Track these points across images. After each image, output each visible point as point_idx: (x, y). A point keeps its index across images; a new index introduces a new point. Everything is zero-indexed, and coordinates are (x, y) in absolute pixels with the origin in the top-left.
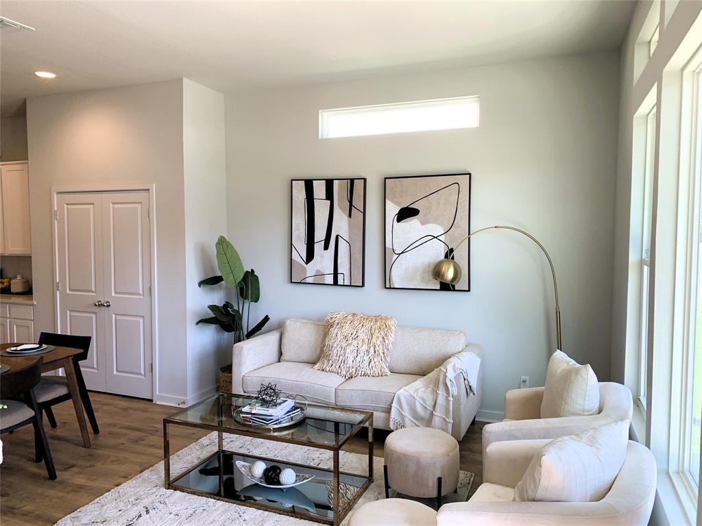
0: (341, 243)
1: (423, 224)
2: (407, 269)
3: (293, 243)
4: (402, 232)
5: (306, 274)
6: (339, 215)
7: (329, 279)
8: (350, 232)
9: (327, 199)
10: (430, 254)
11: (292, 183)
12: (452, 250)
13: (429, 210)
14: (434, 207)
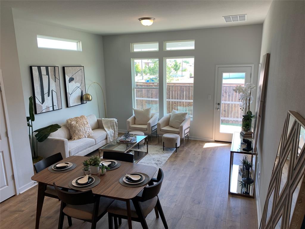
1: (75, 83)
2: (73, 99)
3: (36, 96)
4: (71, 87)
5: (42, 109)
6: (52, 81)
7: (51, 109)
8: (56, 88)
9: (47, 75)
10: (78, 93)
11: (31, 68)
12: (82, 91)
13: (76, 78)
14: (77, 77)
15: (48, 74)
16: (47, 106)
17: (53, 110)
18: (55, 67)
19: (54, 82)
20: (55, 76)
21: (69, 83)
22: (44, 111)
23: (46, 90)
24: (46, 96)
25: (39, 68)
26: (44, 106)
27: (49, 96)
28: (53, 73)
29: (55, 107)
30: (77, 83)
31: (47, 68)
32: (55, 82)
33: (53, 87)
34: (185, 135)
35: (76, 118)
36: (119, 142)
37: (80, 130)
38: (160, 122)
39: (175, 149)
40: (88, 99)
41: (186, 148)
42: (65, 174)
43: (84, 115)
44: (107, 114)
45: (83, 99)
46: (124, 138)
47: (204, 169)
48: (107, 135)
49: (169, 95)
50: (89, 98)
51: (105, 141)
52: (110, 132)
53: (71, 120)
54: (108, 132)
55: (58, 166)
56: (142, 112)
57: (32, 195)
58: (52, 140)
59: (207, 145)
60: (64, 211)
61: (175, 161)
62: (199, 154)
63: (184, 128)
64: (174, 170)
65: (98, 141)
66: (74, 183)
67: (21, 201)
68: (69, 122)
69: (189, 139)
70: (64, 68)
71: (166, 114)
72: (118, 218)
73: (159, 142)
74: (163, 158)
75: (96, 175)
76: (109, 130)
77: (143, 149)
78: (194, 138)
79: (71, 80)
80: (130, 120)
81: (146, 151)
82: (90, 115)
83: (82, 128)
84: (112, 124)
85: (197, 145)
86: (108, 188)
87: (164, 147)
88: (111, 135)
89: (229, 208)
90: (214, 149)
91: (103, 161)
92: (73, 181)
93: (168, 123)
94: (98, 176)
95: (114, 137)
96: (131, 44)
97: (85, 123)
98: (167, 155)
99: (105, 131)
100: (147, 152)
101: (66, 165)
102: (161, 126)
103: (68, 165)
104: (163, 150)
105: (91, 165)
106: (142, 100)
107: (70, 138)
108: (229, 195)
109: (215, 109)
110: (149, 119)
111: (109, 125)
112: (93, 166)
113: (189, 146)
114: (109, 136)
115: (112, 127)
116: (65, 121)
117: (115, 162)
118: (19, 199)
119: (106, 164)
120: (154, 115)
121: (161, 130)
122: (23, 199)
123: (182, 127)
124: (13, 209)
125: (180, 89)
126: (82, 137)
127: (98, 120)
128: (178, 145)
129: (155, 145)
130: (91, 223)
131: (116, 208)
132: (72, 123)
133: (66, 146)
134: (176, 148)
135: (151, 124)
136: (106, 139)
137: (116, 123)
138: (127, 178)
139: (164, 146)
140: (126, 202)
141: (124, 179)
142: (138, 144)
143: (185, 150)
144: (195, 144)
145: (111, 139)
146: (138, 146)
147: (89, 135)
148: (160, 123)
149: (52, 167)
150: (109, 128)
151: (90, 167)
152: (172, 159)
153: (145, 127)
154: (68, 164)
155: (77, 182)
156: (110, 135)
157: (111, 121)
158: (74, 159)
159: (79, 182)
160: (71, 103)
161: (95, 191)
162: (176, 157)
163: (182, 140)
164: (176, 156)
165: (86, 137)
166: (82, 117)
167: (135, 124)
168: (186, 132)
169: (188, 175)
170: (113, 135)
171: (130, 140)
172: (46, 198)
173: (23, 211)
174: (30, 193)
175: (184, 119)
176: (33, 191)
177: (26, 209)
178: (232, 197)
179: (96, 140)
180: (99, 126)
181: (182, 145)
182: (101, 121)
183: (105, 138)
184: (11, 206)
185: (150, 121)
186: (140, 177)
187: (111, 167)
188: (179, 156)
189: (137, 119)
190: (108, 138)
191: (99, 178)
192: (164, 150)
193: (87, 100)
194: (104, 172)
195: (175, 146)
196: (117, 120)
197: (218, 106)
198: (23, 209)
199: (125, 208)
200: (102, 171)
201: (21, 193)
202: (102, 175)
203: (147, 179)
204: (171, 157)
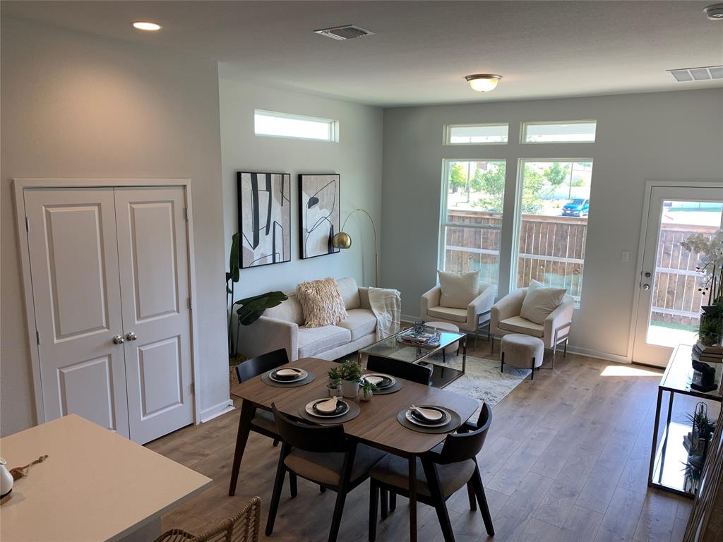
0: (278, 229)
1: (321, 209)
2: (314, 242)
3: (243, 231)
4: (311, 216)
5: (253, 259)
6: (276, 204)
7: (270, 260)
8: (283, 218)
9: (267, 190)
10: (323, 231)
11: (239, 175)
12: (333, 226)
13: (323, 200)
14: (325, 198)
15: (269, 188)
16: (262, 254)
17: (274, 262)
18: (283, 174)
19: (279, 206)
20: (282, 193)
21: (309, 208)
22: (255, 264)
23: (263, 222)
24: (262, 233)
25: (254, 176)
26: (257, 253)
27: (267, 233)
28: (279, 187)
29: (277, 256)
30: (324, 210)
31: (268, 176)
32: (282, 205)
33: (277, 215)
34: (558, 343)
35: (317, 282)
36: (401, 341)
37: (323, 307)
38: (499, 305)
39: (531, 371)
40: (343, 245)
41: (557, 373)
42: (295, 390)
43: (332, 277)
44: (380, 279)
45: (333, 243)
46: (412, 334)
47: (594, 423)
48: (376, 325)
49: (529, 245)
50: (346, 243)
51: (370, 336)
52: (382, 317)
53: (307, 285)
54: (380, 318)
55: (279, 373)
56: (459, 279)
57: (223, 427)
58: (268, 323)
59: (609, 371)
60: (286, 461)
61: (525, 398)
62: (588, 390)
63: (556, 325)
64: (522, 417)
65: (357, 334)
66: (309, 408)
67: (204, 438)
68: (303, 289)
69: (567, 352)
70: (300, 177)
71: (515, 289)
72: (389, 492)
73: (492, 352)
74: (499, 389)
75: (352, 399)
76: (381, 314)
77: (454, 364)
78: (580, 351)
79: (313, 201)
80: (428, 295)
81: (461, 370)
82: (345, 278)
83: (327, 304)
84: (389, 302)
85: (586, 368)
86: (375, 427)
87: (503, 363)
88: (385, 325)
89: (646, 517)
90: (627, 382)
91: (368, 375)
92: (307, 406)
93: (517, 309)
94: (356, 403)
95: (392, 329)
96: (444, 127)
97: (334, 295)
98: (510, 384)
99: (374, 315)
100: (463, 372)
101: (296, 373)
102: (501, 315)
103: (299, 374)
104: (499, 371)
105: (343, 377)
106: (462, 252)
107: (302, 323)
108: (648, 490)
109: (637, 286)
110: (473, 298)
111: (383, 302)
112: (348, 380)
113: (566, 368)
114: (381, 327)
115: (389, 307)
116: (295, 287)
117: (390, 380)
118: (200, 432)
119: (373, 380)
120: (486, 290)
121: (499, 325)
122: (207, 433)
123: (550, 323)
124: (190, 449)
125: (557, 231)
126: (325, 322)
127: (359, 291)
128: (539, 363)
129: (483, 358)
130: (336, 493)
131: (387, 471)
132: (309, 291)
133: (293, 338)
134: (533, 368)
135: (476, 308)
136: (375, 331)
137: (397, 299)
138: (413, 412)
139: (505, 362)
140: (408, 460)
141: (407, 413)
142: (443, 349)
143: (554, 376)
144: (581, 365)
145: (384, 334)
146: (444, 354)
147: (340, 321)
148: (498, 308)
149: (270, 374)
150: (381, 308)
151: (340, 382)
152: (521, 394)
153: (462, 313)
154: (299, 372)
155: (314, 408)
156: (383, 325)
157: (387, 294)
158: (311, 364)
159: (319, 407)
160: (309, 250)
161: (350, 430)
162: (532, 389)
163: (548, 354)
164: (530, 388)
165: (334, 323)
166: (329, 281)
167: (439, 305)
168: (561, 333)
169: (554, 433)
170: (388, 324)
171: (424, 339)
172: (253, 435)
173: (207, 455)
174: (220, 424)
175: (557, 305)
176: (226, 421)
177: (213, 453)
178: (657, 493)
179: (354, 332)
180: (361, 303)
181: (549, 365)
182: (366, 292)
183: (372, 329)
184: (185, 443)
185: (476, 302)
186: (439, 416)
187: (382, 388)
188: (539, 388)
189: (445, 295)
190: (378, 331)
191: (357, 406)
192: (502, 371)
193: (341, 246)
194: (368, 396)
195: (529, 364)
196: (399, 293)
197: (645, 280)
198: (207, 452)
199: (407, 473)
200: (365, 392)
201: (203, 422)
202: (364, 402)
203: (455, 420)
204: (518, 388)
